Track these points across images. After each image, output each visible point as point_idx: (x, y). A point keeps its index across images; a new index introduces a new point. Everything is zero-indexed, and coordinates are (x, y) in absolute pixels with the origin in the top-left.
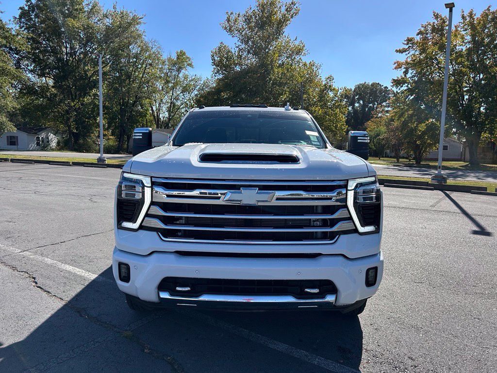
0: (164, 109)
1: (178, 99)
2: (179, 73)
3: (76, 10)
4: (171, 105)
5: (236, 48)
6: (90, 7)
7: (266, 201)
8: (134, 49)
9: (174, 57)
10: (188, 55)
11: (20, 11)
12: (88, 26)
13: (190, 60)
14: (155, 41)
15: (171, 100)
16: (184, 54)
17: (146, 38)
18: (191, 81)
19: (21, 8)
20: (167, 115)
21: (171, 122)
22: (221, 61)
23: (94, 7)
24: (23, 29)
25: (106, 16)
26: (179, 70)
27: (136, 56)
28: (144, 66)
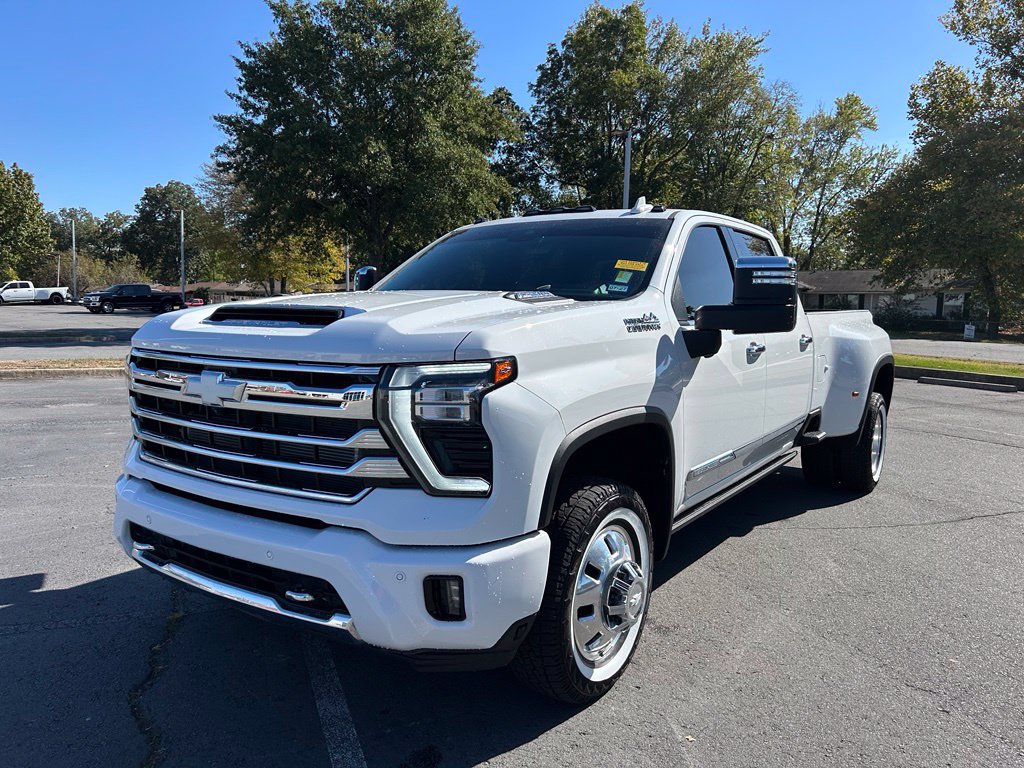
0: (800, 229)
1: (835, 204)
2: (840, 148)
3: (631, 51)
4: (817, 220)
5: (977, 70)
6: (661, 41)
7: (232, 400)
8: (738, 109)
9: (831, 112)
10: (864, 102)
11: (539, 72)
12: (649, 78)
13: (868, 114)
14: (783, 86)
15: (818, 207)
16: (856, 101)
17: (765, 82)
18: (867, 161)
19: (541, 68)
20: (807, 240)
21: (817, 255)
22: (933, 105)
23: (668, 38)
24: (543, 104)
25: (688, 52)
26: (841, 141)
27: (741, 124)
28: (757, 141)
